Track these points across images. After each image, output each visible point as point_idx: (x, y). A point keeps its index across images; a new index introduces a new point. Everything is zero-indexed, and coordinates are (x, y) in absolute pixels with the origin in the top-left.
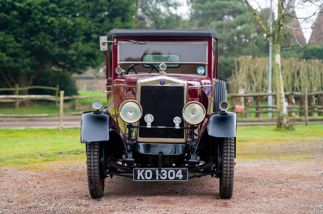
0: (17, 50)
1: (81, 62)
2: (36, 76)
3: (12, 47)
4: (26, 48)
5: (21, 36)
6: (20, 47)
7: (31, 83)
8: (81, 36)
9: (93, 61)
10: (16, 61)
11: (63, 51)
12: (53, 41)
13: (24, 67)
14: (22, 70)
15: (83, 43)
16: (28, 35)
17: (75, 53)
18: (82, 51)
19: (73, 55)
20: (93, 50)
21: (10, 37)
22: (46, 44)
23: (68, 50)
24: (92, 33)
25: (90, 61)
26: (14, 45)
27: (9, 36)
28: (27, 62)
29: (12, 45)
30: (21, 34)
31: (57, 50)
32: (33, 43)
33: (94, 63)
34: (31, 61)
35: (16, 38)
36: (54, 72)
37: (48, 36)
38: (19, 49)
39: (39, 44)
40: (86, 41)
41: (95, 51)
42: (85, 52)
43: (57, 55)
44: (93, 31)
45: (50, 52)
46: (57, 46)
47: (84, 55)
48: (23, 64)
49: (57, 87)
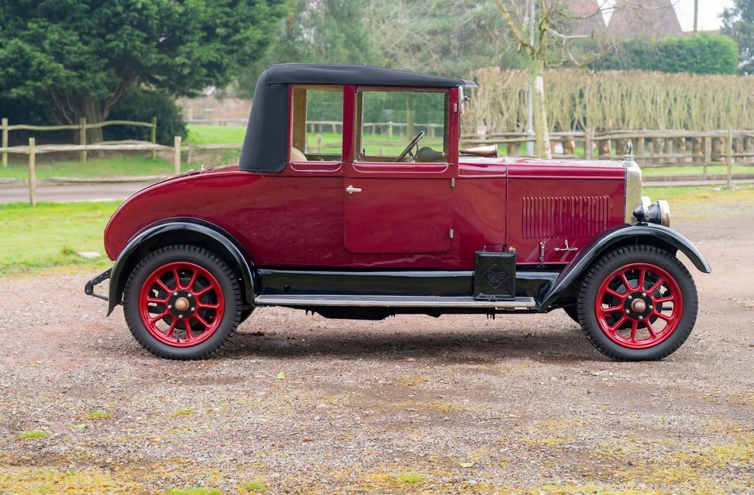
0: (83, 58)
1: (197, 78)
2: (114, 102)
3: (75, 53)
4: (100, 54)
5: (89, 34)
6: (89, 53)
7: (106, 114)
8: (196, 31)
9: (219, 76)
10: (81, 77)
11: (166, 59)
12: (146, 41)
13: (96, 87)
14: (93, 94)
15: (201, 44)
16: (104, 31)
17: (187, 61)
18: (199, 59)
19: (184, 65)
20: (219, 57)
21: (71, 35)
22: (134, 47)
23: (174, 57)
24: (217, 26)
25: (214, 76)
26: (79, 48)
27: (69, 32)
28: (102, 78)
29: (75, 48)
30: (91, 29)
31: (154, 57)
32: (112, 44)
33: (221, 80)
34: (108, 76)
35: (80, 35)
36: (145, 92)
37: (137, 32)
38: (88, 56)
39: (122, 46)
40: (206, 40)
41: (222, 58)
42: (205, 60)
43: (154, 66)
44: (218, 21)
45: (143, 61)
46: (156, 50)
47: (203, 66)
48: (94, 82)
49: (153, 123)
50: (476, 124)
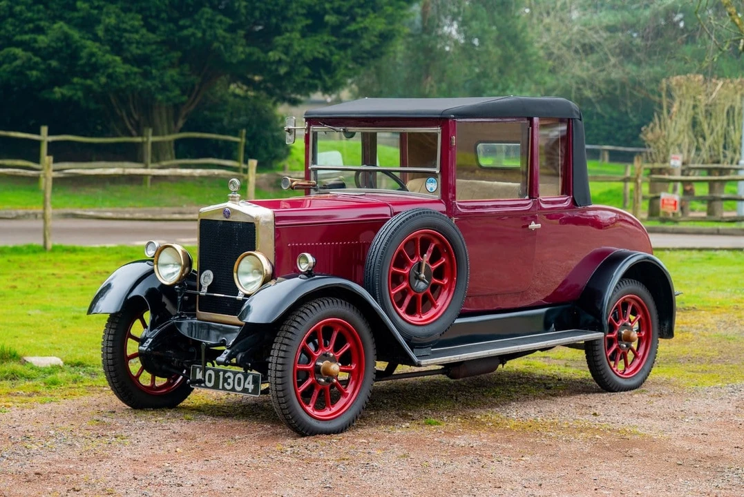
0: (148, 50)
1: (298, 79)
2: (192, 108)
3: (138, 43)
4: (169, 44)
5: (157, 17)
6: (156, 43)
7: (181, 123)
8: (297, 18)
9: (326, 78)
10: (146, 75)
11: (258, 53)
12: (232, 29)
13: (164, 88)
14: (160, 97)
15: (304, 36)
16: (176, 14)
17: (284, 57)
18: (300, 55)
19: (280, 62)
20: (327, 53)
21: (133, 19)
22: (216, 37)
23: (266, 52)
24: (326, 12)
25: (320, 78)
26: (142, 36)
27: (130, 15)
28: (172, 76)
29: (137, 37)
30: (159, 11)
31: (241, 50)
32: (186, 32)
33: (329, 83)
34: (182, 74)
35: (145, 19)
36: (236, 96)
37: (219, 17)
38: (154, 47)
39: (199, 35)
40: (308, 31)
41: (332, 54)
42: (308, 56)
43: (241, 62)
44: (327, 6)
45: (227, 55)
46: (243, 41)
47: (306, 63)
48: (161, 82)
49: (241, 137)
50: (668, 151)
